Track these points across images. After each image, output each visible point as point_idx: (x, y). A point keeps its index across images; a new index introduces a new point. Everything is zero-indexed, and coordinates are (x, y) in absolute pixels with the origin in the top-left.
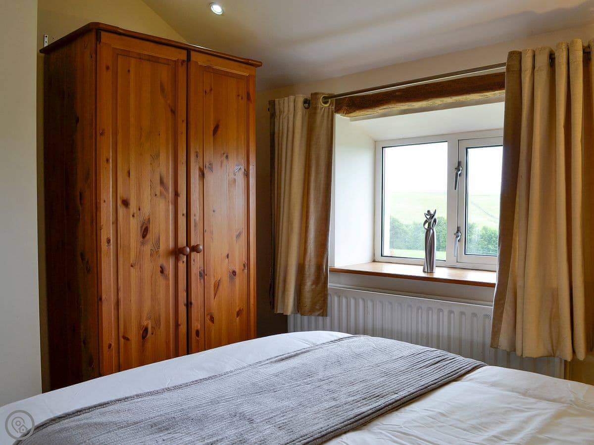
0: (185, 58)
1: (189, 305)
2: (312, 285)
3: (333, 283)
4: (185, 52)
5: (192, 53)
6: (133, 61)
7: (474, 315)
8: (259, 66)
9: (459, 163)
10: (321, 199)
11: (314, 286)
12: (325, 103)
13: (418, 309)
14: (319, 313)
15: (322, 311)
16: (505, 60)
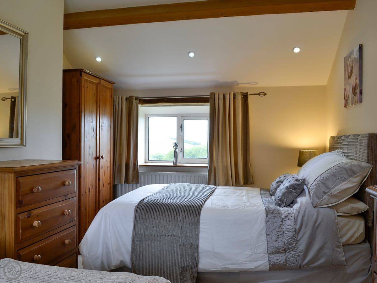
0: (99, 82)
1: (99, 179)
2: (132, 171)
3: (140, 171)
4: (99, 79)
5: (101, 79)
6: (88, 83)
7: (199, 176)
8: (114, 84)
9: (181, 125)
10: (134, 138)
11: (133, 172)
12: (136, 100)
13: (178, 176)
14: (135, 182)
15: (136, 182)
16: (209, 94)
